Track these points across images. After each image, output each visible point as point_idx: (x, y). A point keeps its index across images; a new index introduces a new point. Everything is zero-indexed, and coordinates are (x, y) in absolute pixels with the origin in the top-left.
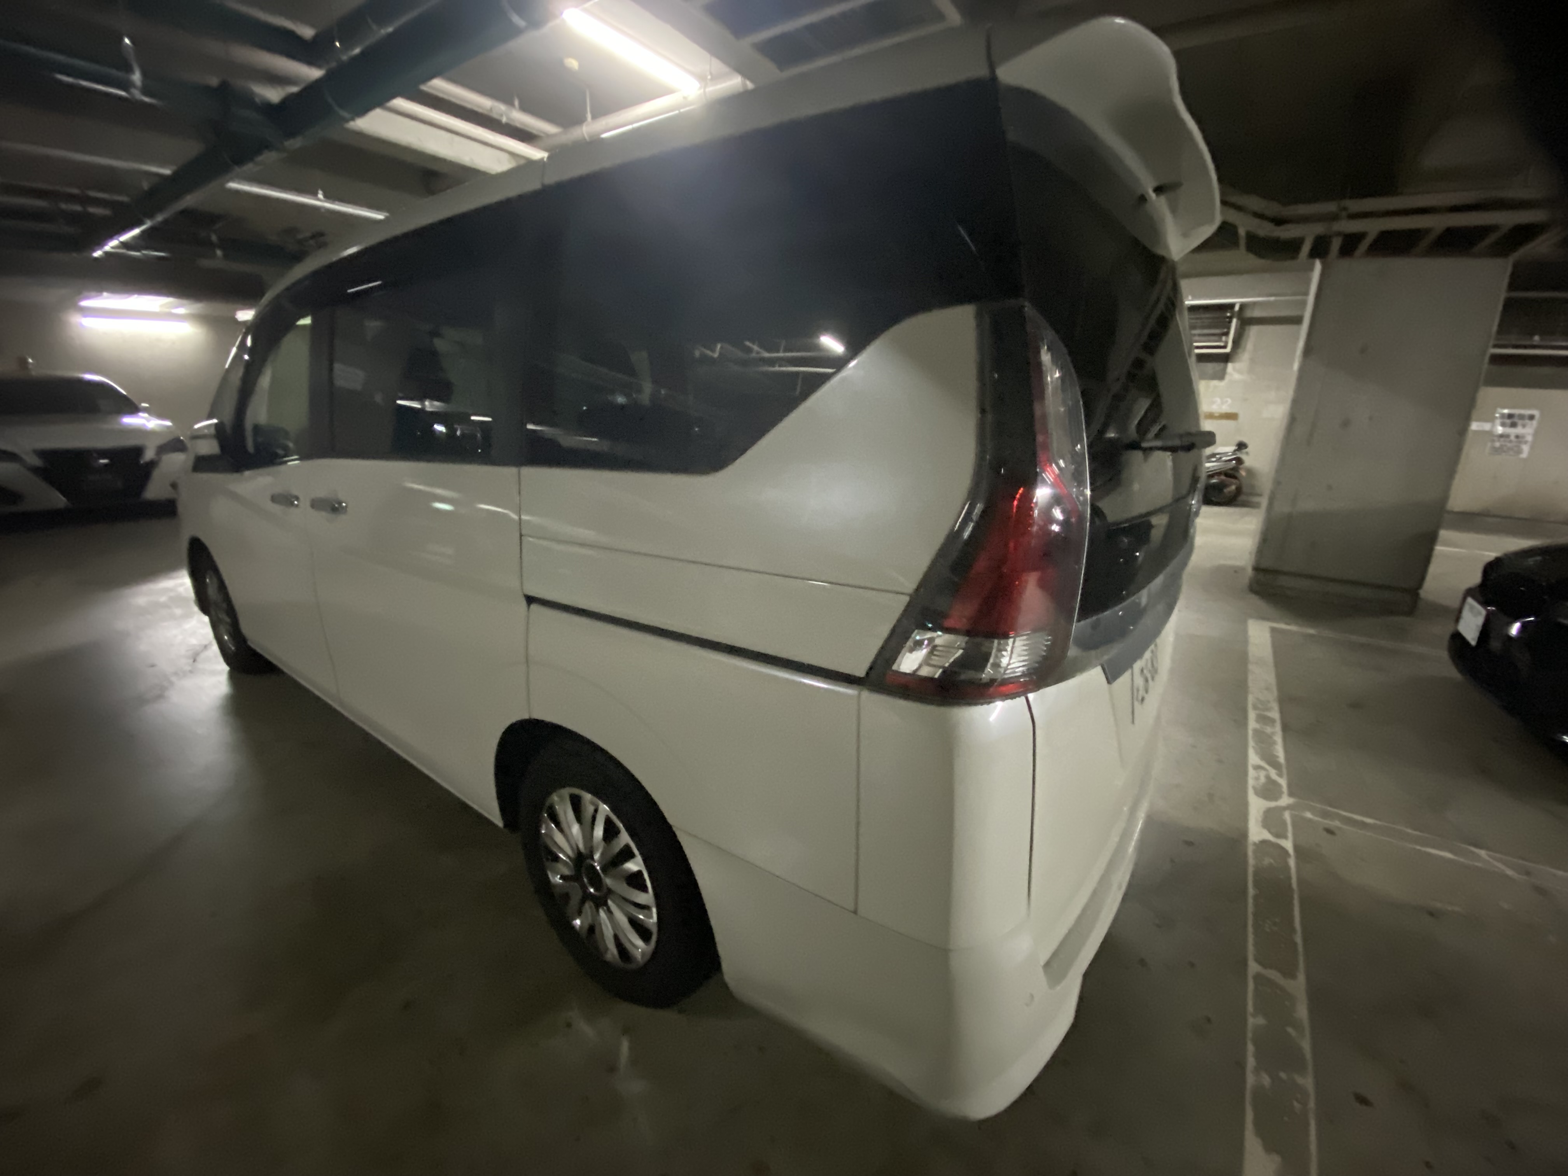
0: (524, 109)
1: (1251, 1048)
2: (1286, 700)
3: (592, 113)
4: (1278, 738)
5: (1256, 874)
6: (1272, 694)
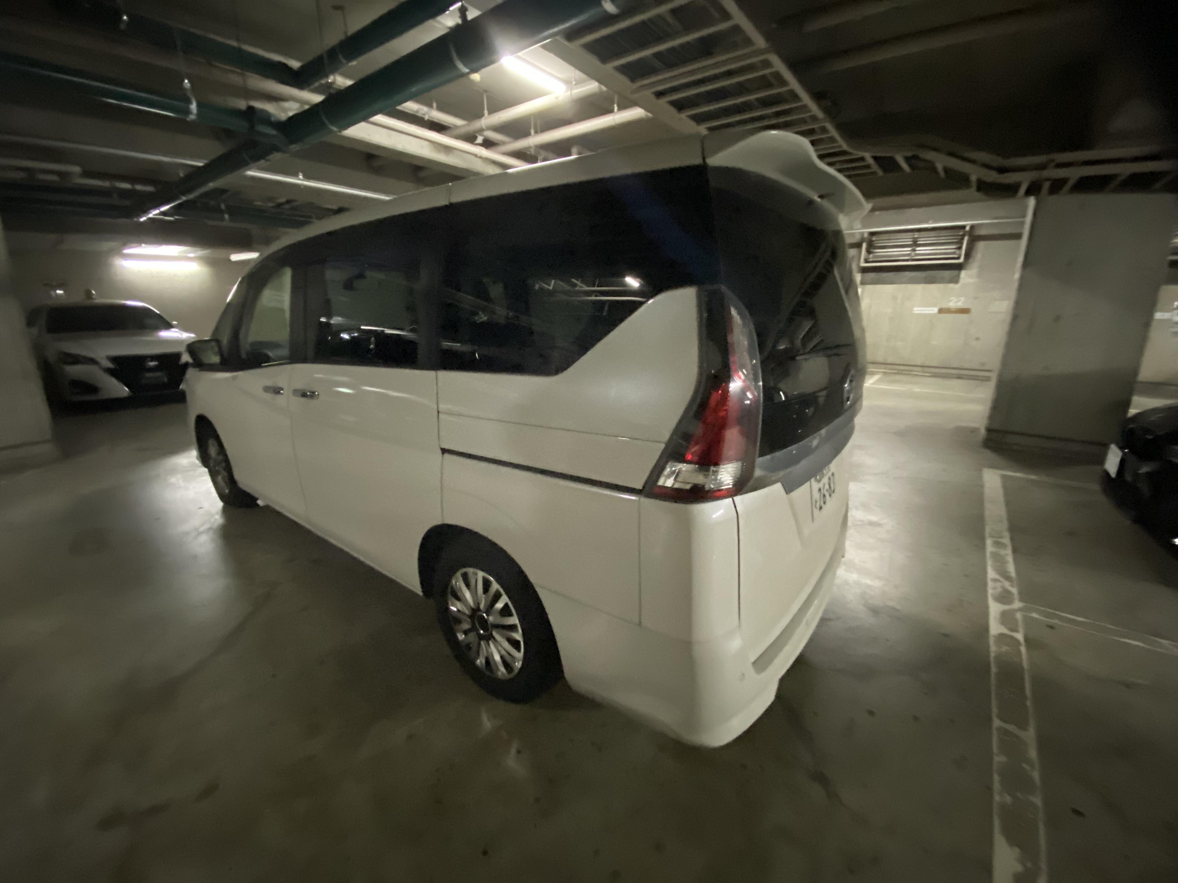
0: (440, 109)
1: (996, 778)
2: (1014, 529)
3: (488, 110)
4: (1010, 559)
5: (997, 658)
6: (1004, 525)
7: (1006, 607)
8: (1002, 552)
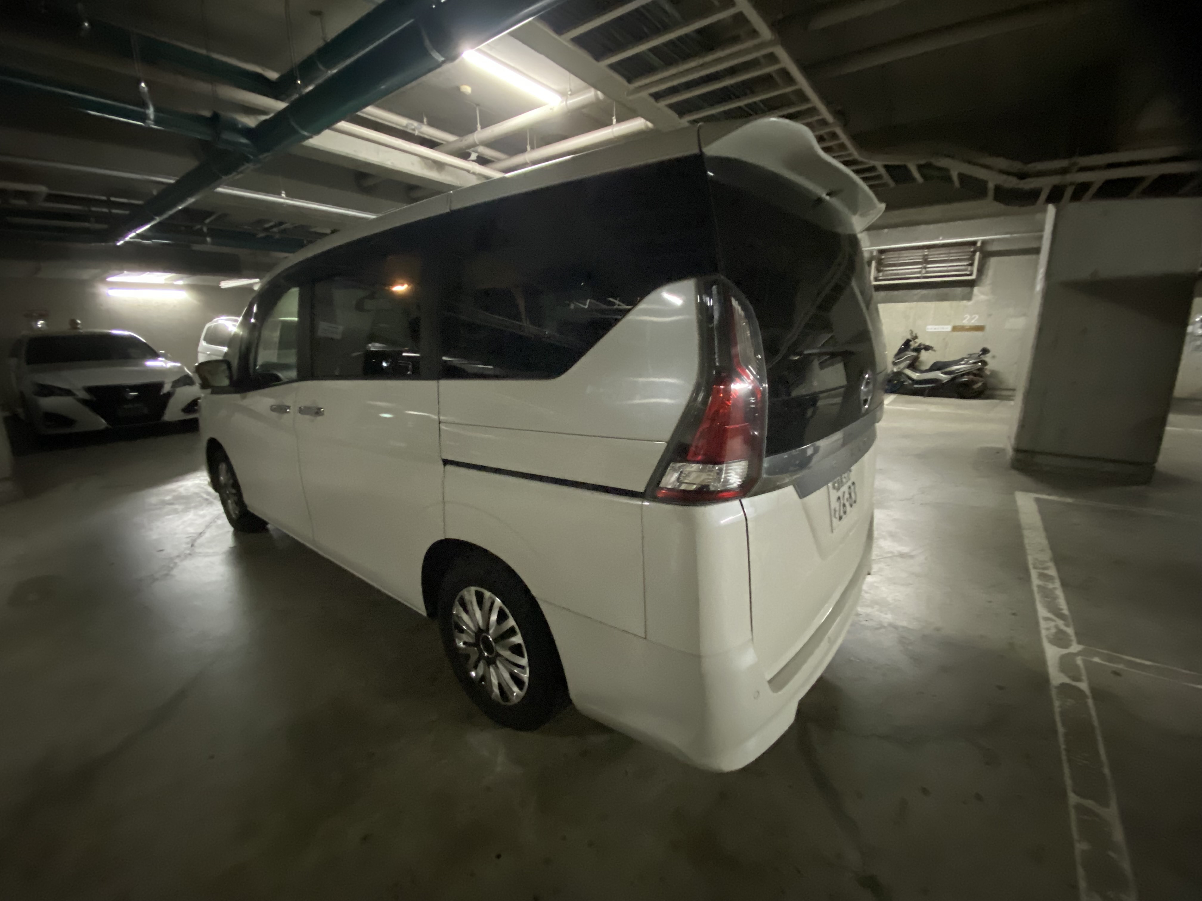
0: (431, 124)
1: (1080, 871)
2: (1059, 560)
3: (481, 124)
4: (1059, 593)
5: (1063, 714)
6: (1047, 556)
7: (1065, 651)
8: (1051, 586)
